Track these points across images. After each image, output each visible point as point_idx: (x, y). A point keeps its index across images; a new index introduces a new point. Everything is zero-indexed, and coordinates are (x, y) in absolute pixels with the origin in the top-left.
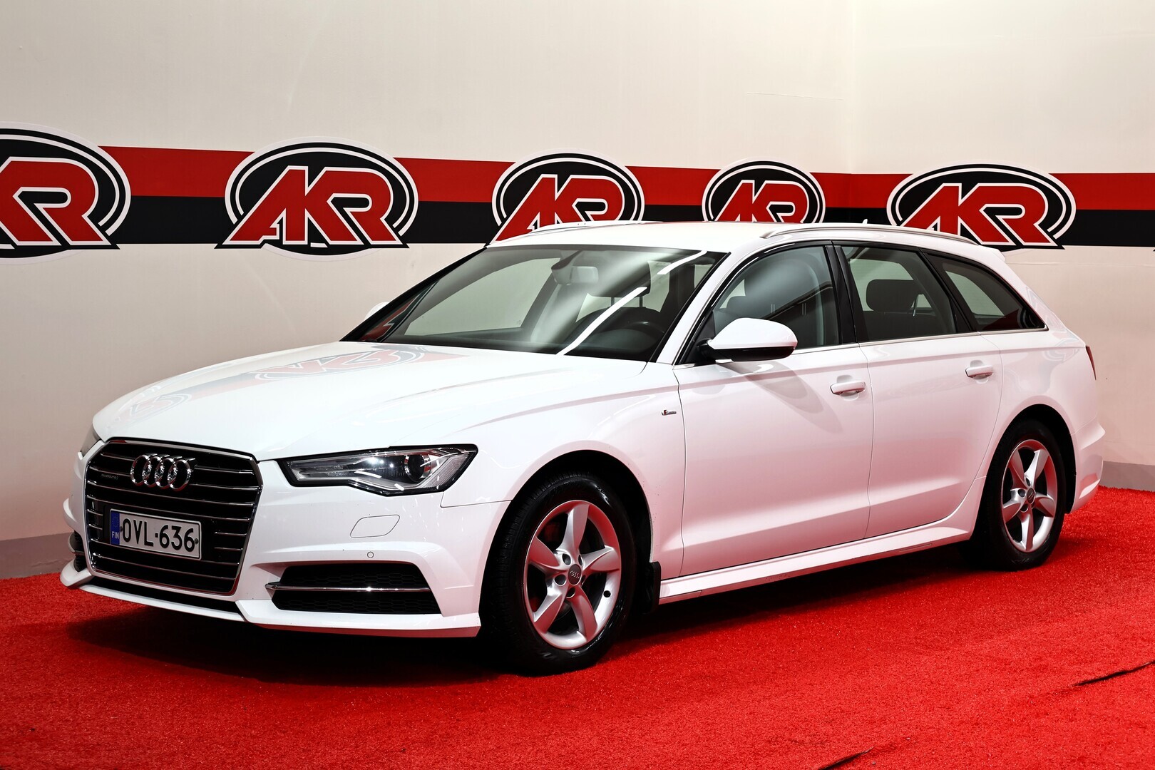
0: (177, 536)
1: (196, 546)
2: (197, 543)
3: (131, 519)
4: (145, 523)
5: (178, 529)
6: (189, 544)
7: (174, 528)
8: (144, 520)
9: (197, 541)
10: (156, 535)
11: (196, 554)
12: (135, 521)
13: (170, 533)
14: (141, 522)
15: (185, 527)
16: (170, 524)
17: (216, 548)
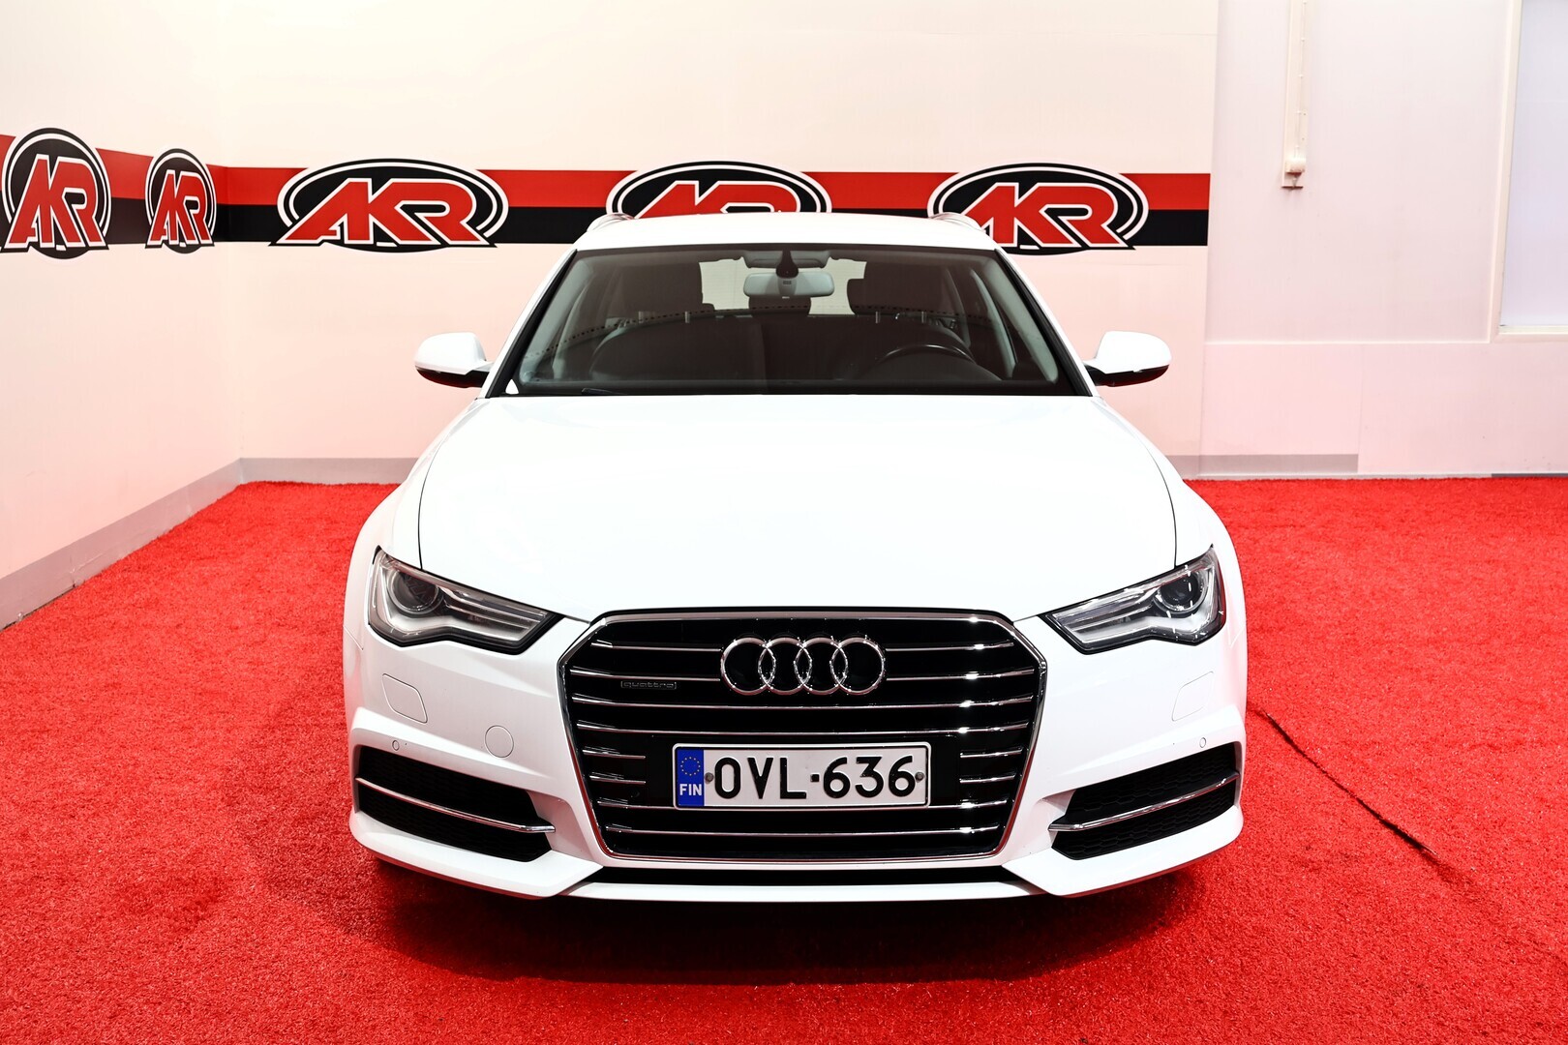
0: (869, 773)
1: (920, 786)
2: (919, 780)
3: (741, 757)
4: (783, 761)
5: (873, 761)
6: (902, 784)
7: (860, 760)
8: (776, 756)
9: (919, 777)
10: (815, 778)
11: (919, 797)
12: (752, 761)
13: (853, 772)
14: (769, 761)
15: (888, 756)
16: (851, 756)
17: (962, 781)
